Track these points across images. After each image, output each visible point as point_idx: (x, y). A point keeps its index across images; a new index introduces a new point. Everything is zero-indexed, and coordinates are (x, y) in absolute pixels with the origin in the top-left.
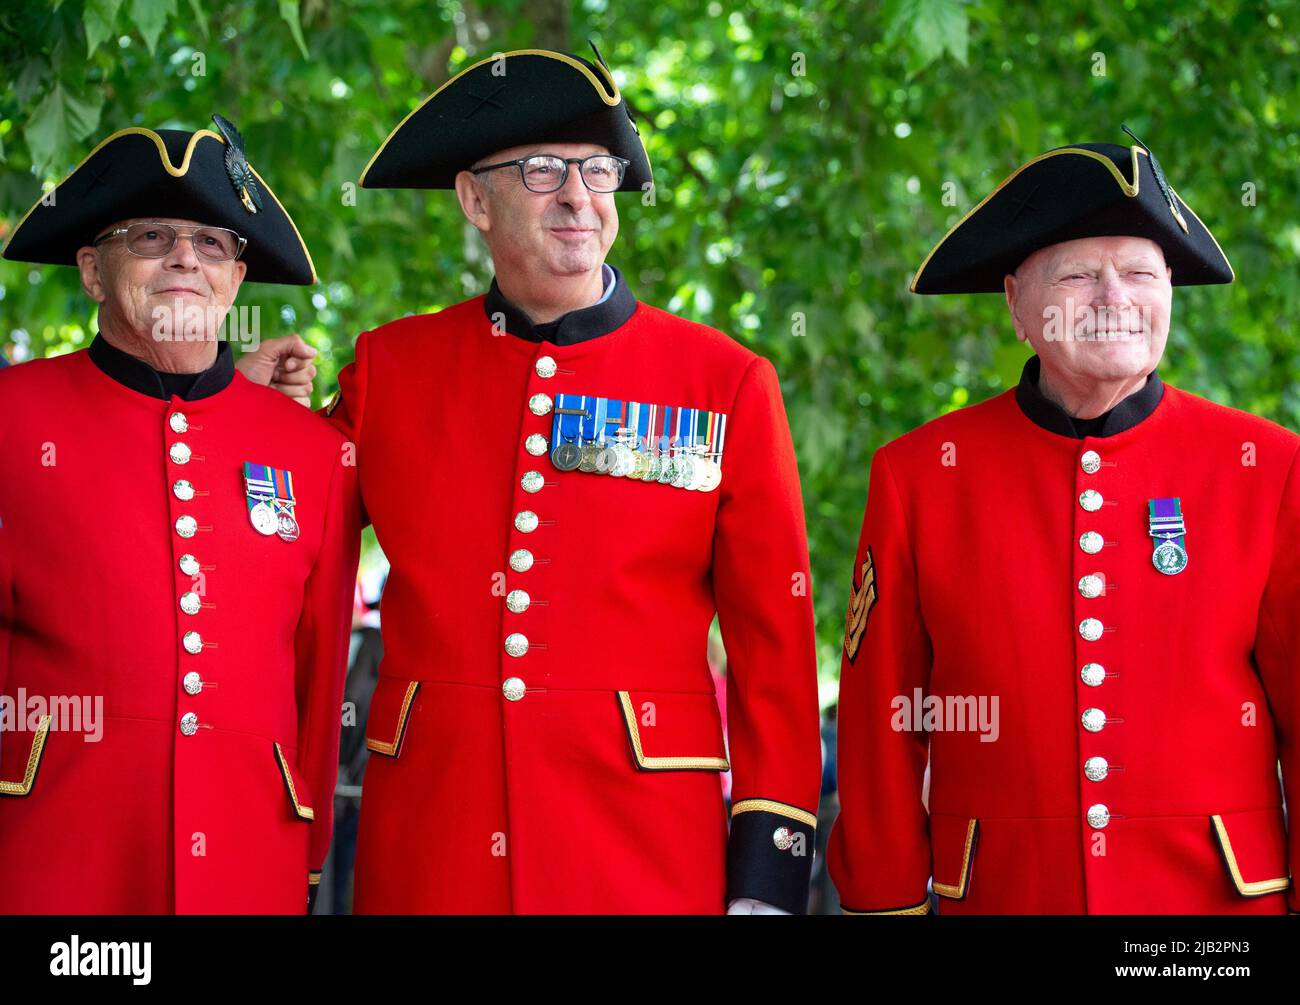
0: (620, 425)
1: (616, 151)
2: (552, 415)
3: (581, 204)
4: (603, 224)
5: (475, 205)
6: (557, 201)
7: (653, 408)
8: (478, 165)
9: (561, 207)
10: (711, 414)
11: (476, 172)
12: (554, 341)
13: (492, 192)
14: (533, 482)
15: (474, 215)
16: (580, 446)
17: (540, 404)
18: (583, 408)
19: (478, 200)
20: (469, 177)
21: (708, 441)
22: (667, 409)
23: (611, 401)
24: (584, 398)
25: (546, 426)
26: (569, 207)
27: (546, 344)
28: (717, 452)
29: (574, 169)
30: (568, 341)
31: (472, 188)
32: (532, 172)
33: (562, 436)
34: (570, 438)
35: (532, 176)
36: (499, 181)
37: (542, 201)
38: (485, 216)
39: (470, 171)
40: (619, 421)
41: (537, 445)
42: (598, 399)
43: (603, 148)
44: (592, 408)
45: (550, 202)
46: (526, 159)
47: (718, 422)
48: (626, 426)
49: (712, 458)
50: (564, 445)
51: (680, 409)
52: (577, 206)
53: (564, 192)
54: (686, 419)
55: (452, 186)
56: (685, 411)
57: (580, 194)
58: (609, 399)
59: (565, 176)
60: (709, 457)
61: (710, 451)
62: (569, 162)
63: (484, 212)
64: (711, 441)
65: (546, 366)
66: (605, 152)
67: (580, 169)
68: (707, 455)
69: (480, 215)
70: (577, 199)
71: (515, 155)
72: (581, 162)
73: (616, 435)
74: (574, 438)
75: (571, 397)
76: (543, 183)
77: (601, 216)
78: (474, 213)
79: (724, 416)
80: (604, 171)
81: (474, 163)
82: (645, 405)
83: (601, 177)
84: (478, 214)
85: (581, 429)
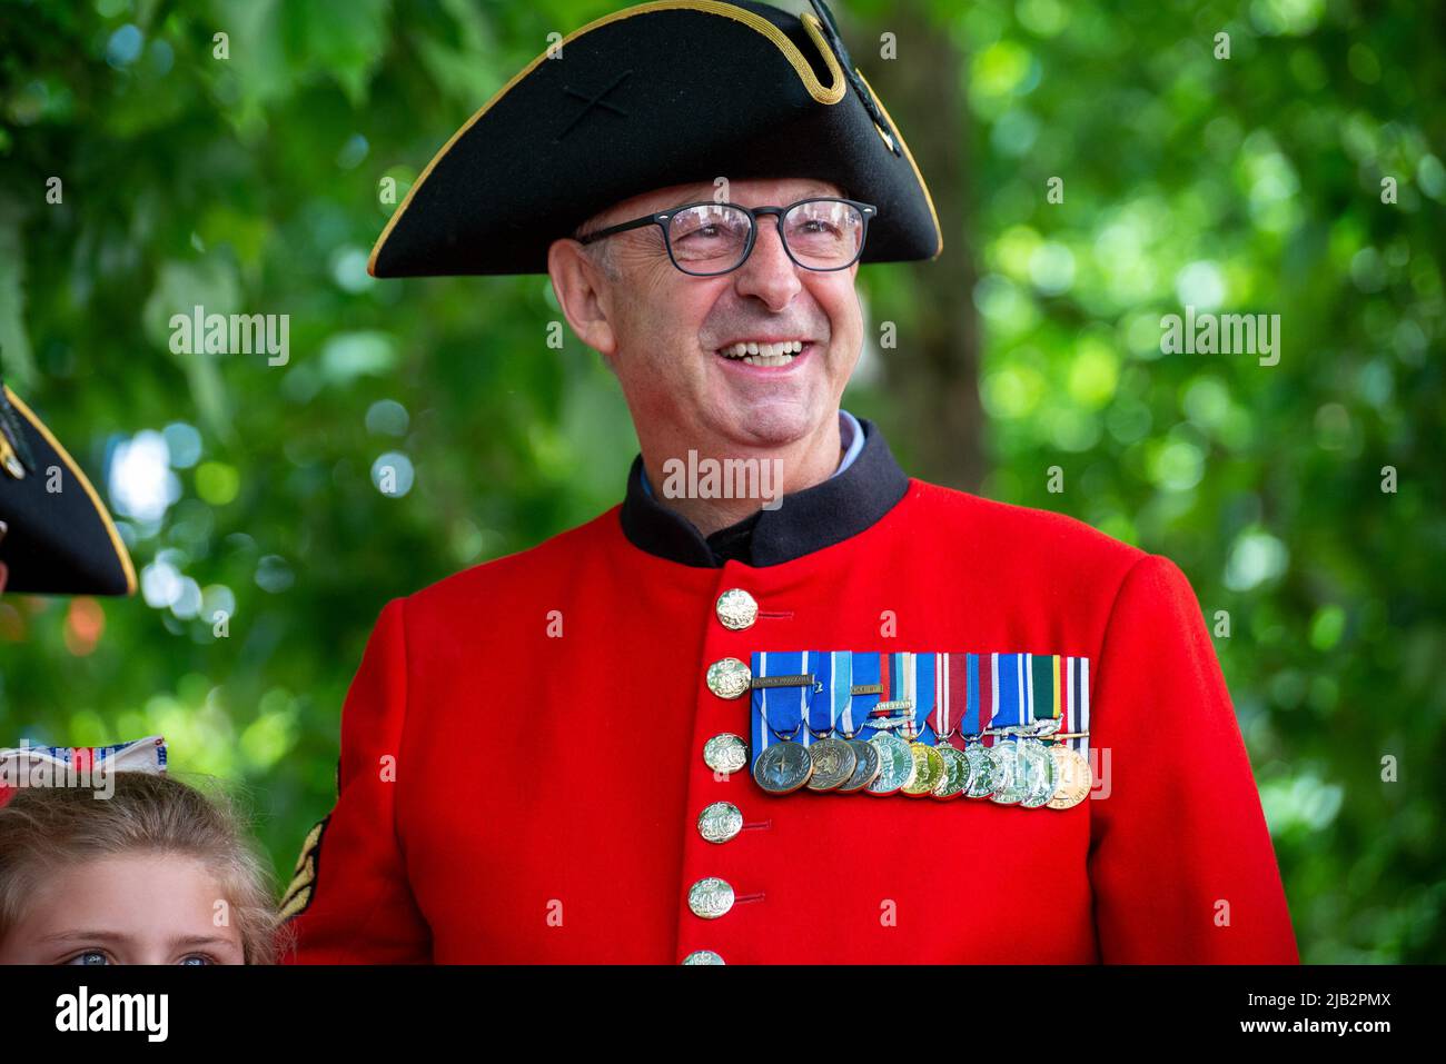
0: (882, 697)
1: (852, 191)
2: (749, 695)
3: (782, 294)
4: (832, 331)
5: (587, 304)
6: (736, 288)
7: (943, 661)
8: (588, 228)
9: (741, 302)
10: (1056, 659)
11: (585, 241)
12: (748, 559)
13: (614, 278)
14: (721, 823)
15: (585, 323)
16: (806, 744)
17: (728, 679)
18: (805, 671)
19: (591, 294)
20: (572, 250)
21: (1057, 711)
22: (971, 660)
23: (859, 656)
24: (805, 655)
25: (738, 716)
26: (760, 304)
27: (733, 565)
28: (1078, 730)
29: (768, 228)
30: (775, 558)
31: (581, 270)
32: (687, 237)
33: (770, 730)
34: (785, 733)
35: (688, 244)
36: (628, 254)
37: (706, 292)
38: (605, 324)
39: (574, 238)
40: (878, 689)
41: (724, 756)
42: (833, 654)
43: (825, 186)
44: (823, 673)
45: (723, 291)
46: (672, 214)
47: (1074, 675)
48: (892, 697)
49: (1070, 743)
50: (775, 749)
51: (995, 657)
52: (776, 300)
53: (748, 273)
54: (1009, 675)
55: (543, 269)
56: (1007, 658)
57: (781, 273)
58: (855, 651)
59: (748, 242)
60: (1064, 742)
61: (1064, 730)
62: (757, 214)
63: (602, 317)
64: (1064, 709)
65: (738, 608)
66: (831, 192)
67: (779, 229)
68: (1059, 737)
69: (596, 324)
70: (774, 286)
71: (656, 206)
72: (780, 213)
73: (874, 716)
74: (794, 732)
75: (779, 656)
76: (710, 257)
77: (826, 312)
78: (586, 320)
79: (1085, 662)
80: (830, 229)
81: (581, 222)
82: (926, 657)
83: (824, 238)
84: (591, 320)
85: (805, 713)
